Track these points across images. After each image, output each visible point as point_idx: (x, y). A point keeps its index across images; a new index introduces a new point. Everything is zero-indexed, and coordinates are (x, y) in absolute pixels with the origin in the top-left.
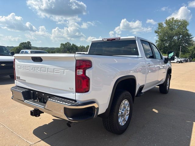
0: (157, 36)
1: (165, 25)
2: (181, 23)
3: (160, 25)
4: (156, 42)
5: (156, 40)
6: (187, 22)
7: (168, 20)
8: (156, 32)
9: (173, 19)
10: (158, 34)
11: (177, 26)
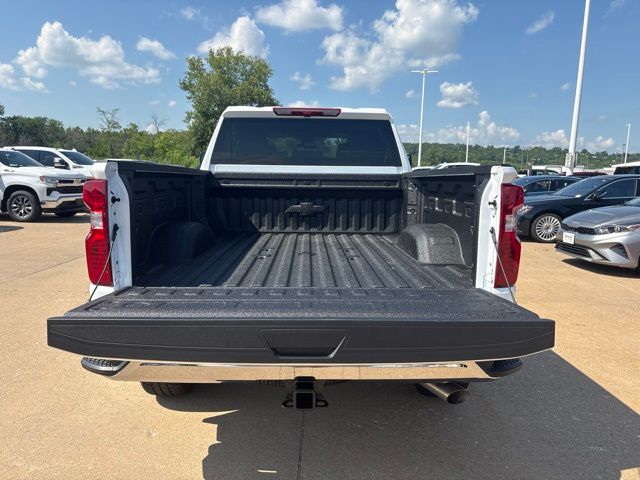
0: (189, 98)
1: (208, 68)
2: (252, 68)
3: (195, 65)
4: (189, 118)
5: (188, 113)
6: (266, 67)
7: (215, 52)
8: (185, 87)
9: (229, 50)
10: (193, 93)
11: (242, 75)
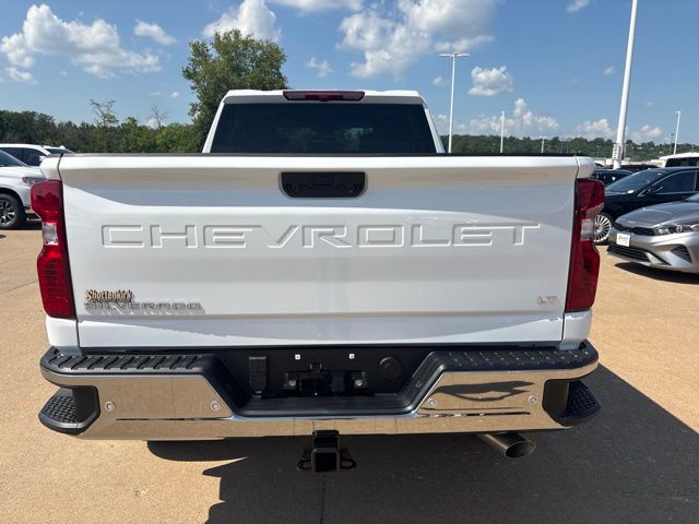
0: (193, 88)
1: (213, 53)
2: (264, 53)
3: (199, 51)
4: (194, 110)
5: (193, 105)
6: (277, 51)
7: (222, 35)
8: (189, 75)
9: (237, 33)
10: (198, 82)
11: (252, 61)
